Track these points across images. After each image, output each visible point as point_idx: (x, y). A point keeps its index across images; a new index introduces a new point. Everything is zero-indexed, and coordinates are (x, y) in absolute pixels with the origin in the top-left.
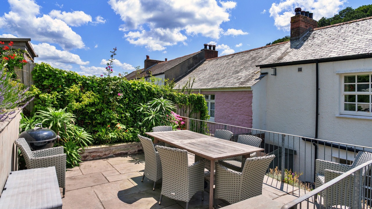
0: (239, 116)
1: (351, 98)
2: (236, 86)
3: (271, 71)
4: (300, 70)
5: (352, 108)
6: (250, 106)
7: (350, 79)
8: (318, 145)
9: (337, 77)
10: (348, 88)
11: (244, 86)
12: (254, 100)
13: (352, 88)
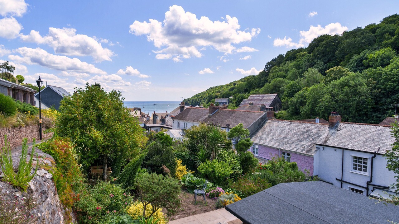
0: (306, 167)
1: (356, 165)
2: (304, 153)
3: (321, 148)
4: (336, 150)
5: (356, 169)
6: (312, 163)
7: (356, 158)
8: (343, 182)
9: (351, 157)
10: (355, 161)
11: (309, 154)
12: (314, 161)
13: (356, 161)
